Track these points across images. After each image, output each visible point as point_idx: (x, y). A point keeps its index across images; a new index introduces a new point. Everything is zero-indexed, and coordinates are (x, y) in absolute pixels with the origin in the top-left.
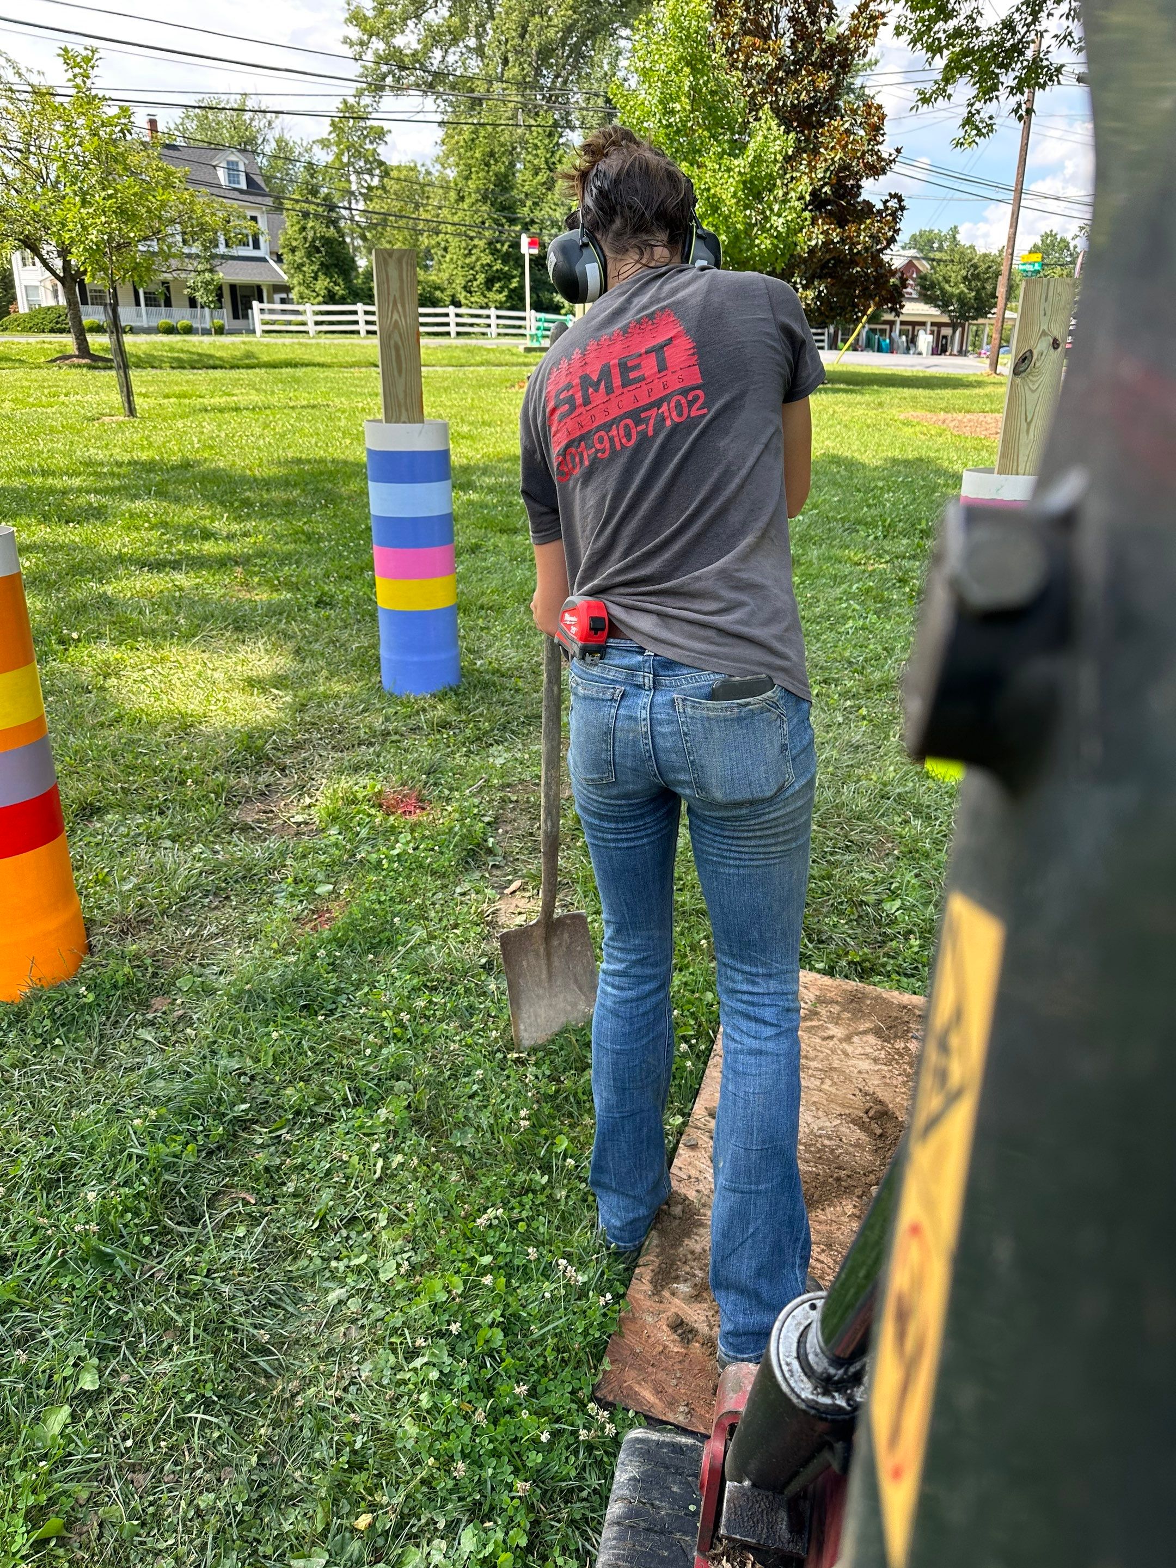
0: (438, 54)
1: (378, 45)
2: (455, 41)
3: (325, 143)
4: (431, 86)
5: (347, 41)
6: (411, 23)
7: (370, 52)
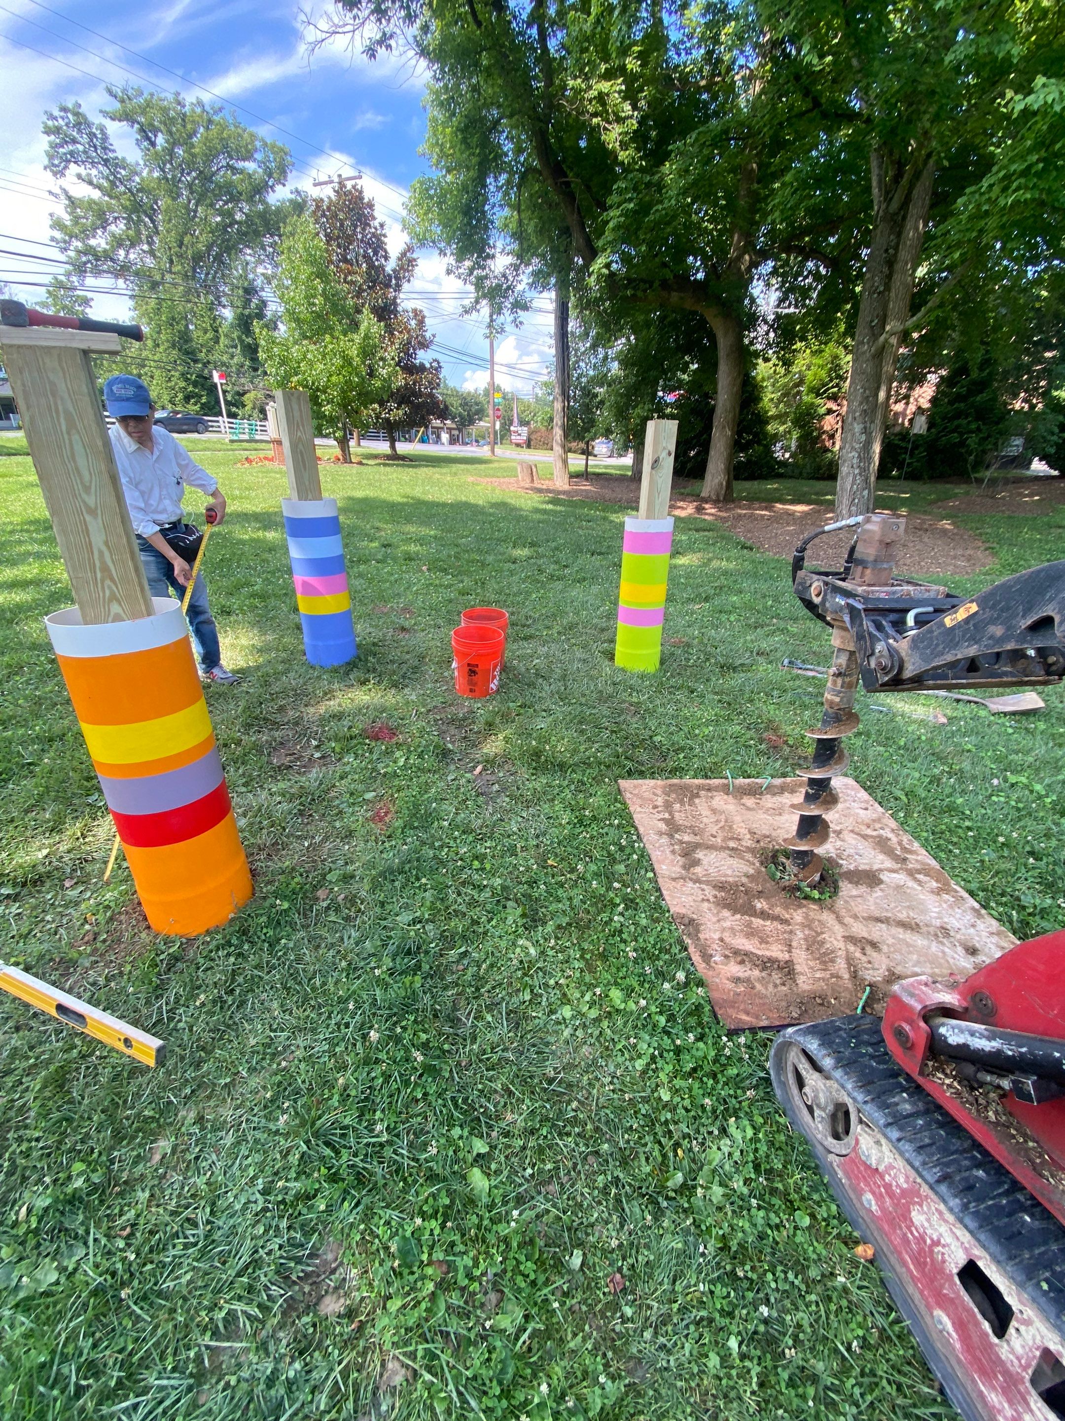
0: (122, 252)
1: (77, 243)
3: (45, 303)
4: (120, 272)
5: (53, 240)
7: (72, 248)
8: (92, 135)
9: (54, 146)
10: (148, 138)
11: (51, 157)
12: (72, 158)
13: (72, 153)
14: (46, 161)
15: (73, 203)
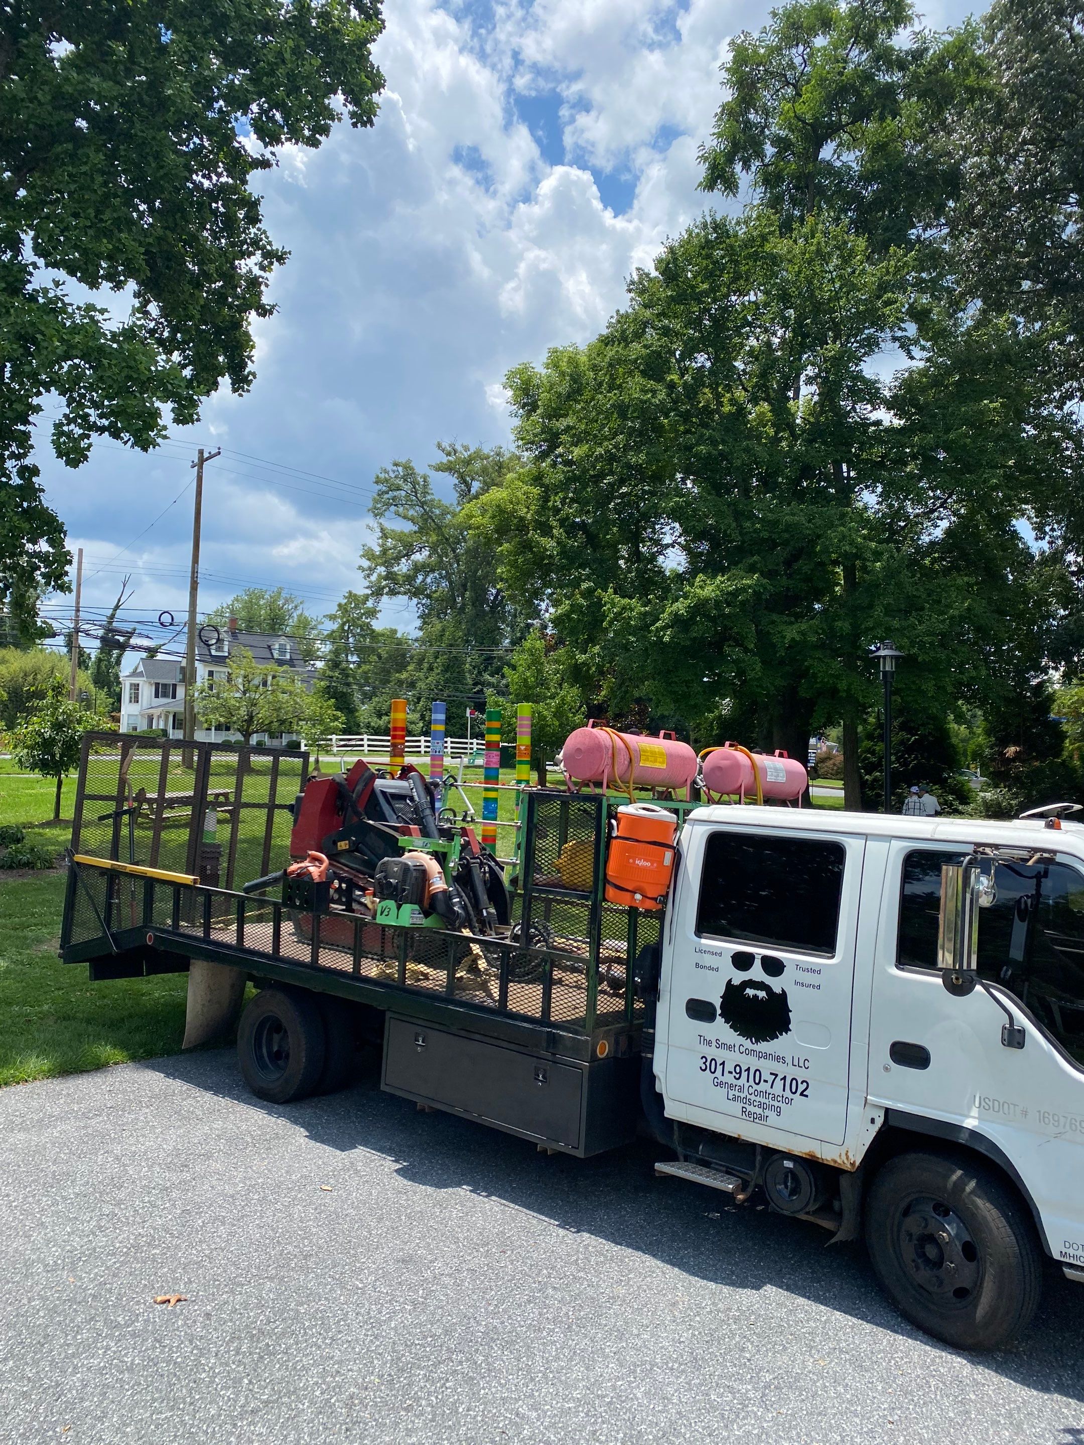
0: (420, 578)
1: (381, 570)
2: (433, 571)
3: (332, 618)
4: (415, 595)
5: (360, 568)
6: (403, 560)
7: (375, 575)
8: (414, 484)
9: (381, 494)
10: (465, 482)
11: (376, 501)
12: (395, 502)
13: (394, 498)
14: (371, 505)
15: (385, 535)
